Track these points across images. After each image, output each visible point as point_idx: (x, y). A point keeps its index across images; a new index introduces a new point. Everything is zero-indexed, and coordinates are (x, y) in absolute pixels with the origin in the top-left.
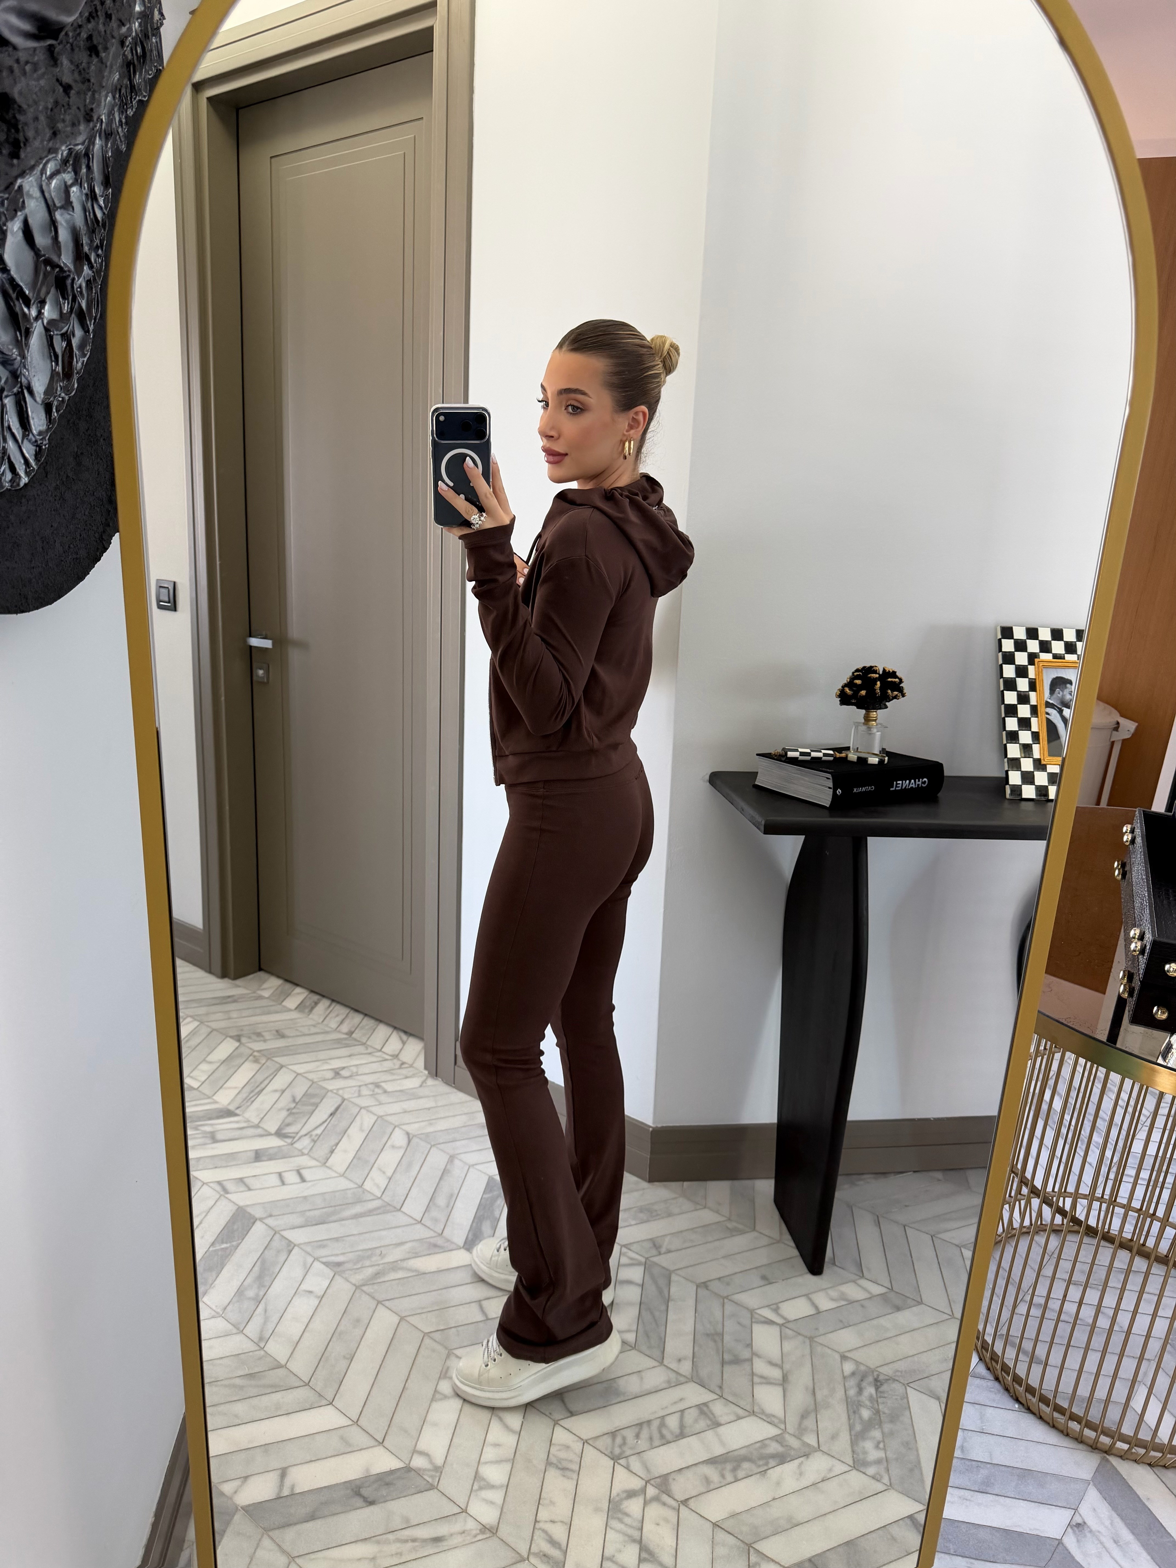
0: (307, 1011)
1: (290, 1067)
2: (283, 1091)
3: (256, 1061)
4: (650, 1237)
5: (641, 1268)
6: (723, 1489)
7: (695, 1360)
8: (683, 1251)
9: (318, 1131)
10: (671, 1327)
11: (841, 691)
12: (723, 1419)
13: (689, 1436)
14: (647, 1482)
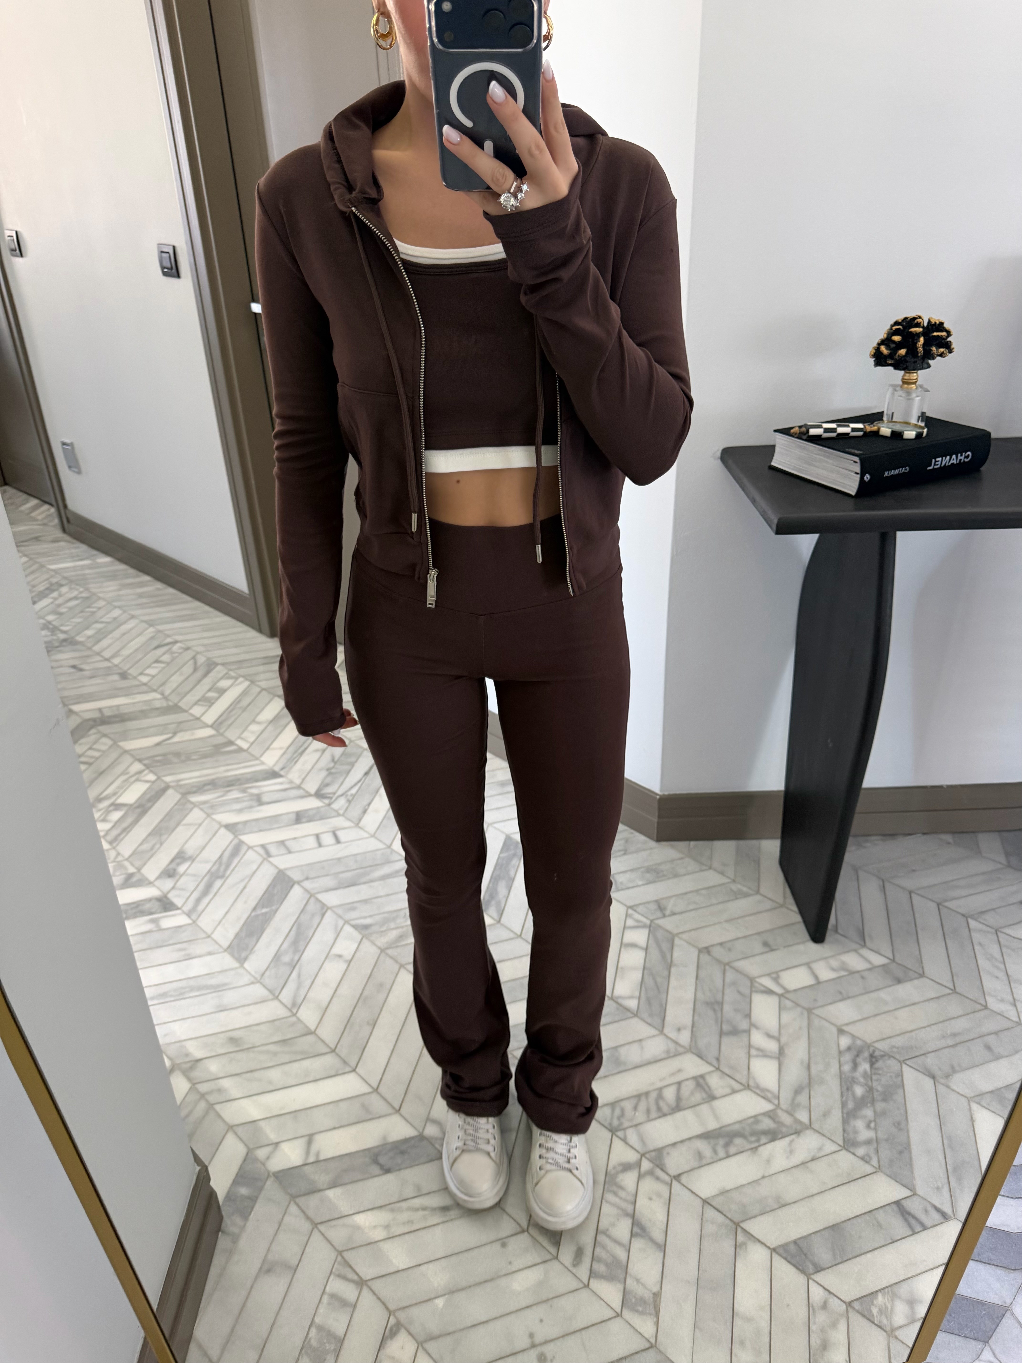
4: (656, 898)
5: (646, 931)
6: (715, 1165)
7: (694, 1029)
8: (687, 914)
9: (354, 791)
10: (673, 994)
11: (876, 350)
12: (718, 1092)
13: (685, 1109)
14: (643, 1155)
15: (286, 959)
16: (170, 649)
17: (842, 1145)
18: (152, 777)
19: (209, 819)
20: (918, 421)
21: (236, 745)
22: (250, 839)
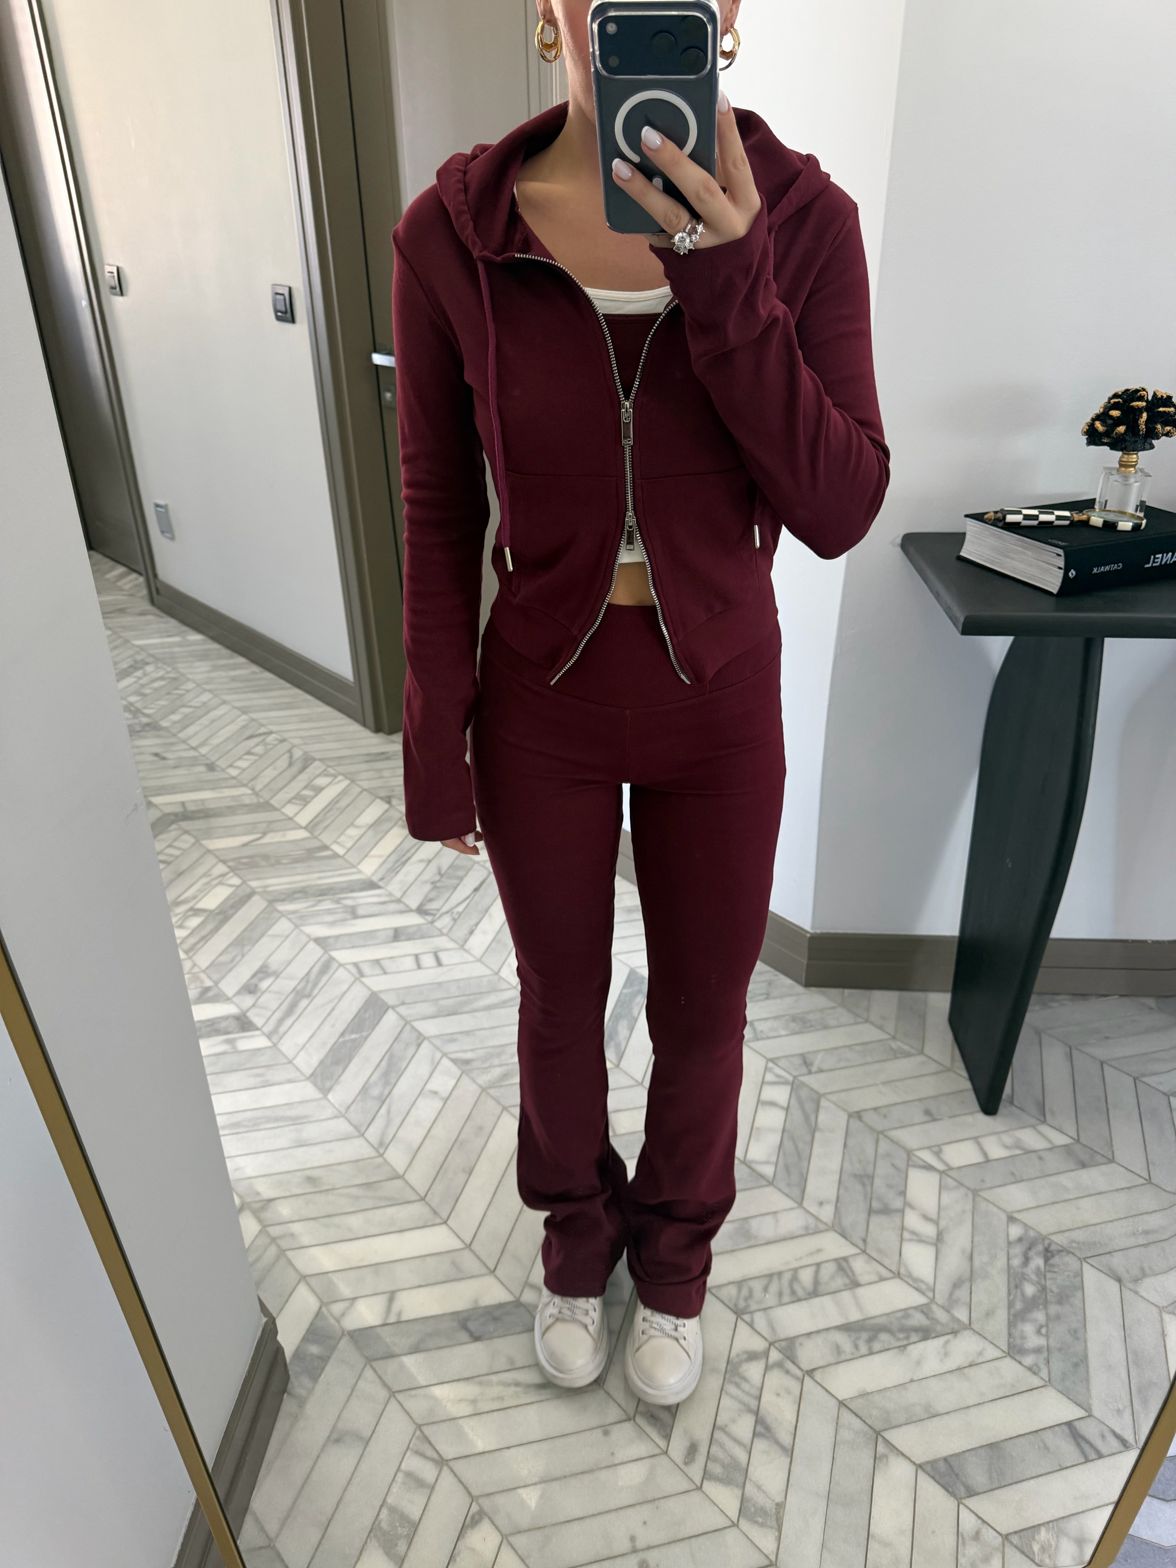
4: (801, 1051)
5: (787, 1089)
6: (856, 1361)
7: (839, 1205)
8: (837, 1072)
9: (460, 909)
10: (815, 1163)
11: (1089, 426)
12: (862, 1279)
13: (823, 1295)
14: (771, 1344)
15: (375, 1092)
16: (264, 740)
17: (1007, 1351)
18: (236, 881)
19: (297, 931)
20: (1136, 511)
21: (332, 850)
22: (341, 955)
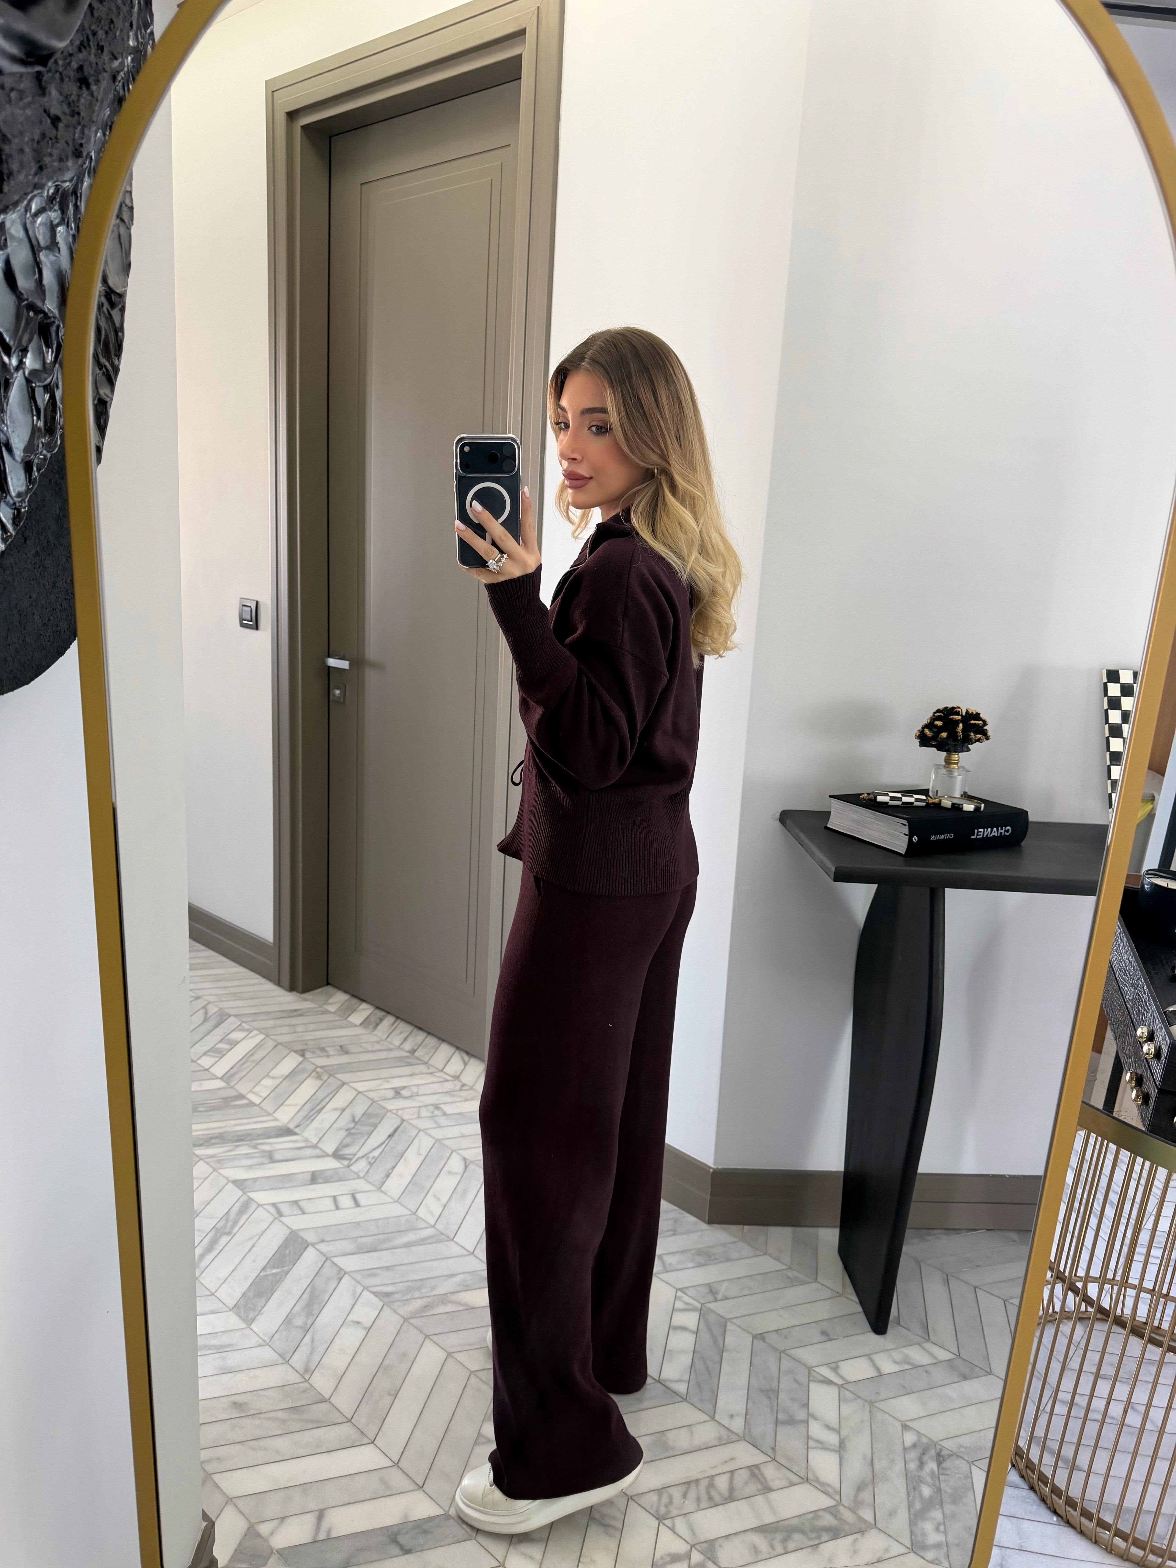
0: (371, 1027)
1: (352, 1085)
2: (344, 1110)
3: (319, 1077)
4: (706, 1282)
5: (696, 1315)
6: (771, 1560)
7: (748, 1416)
8: (742, 1298)
9: (375, 1154)
10: (724, 1381)
11: (920, 732)
12: (774, 1485)
13: (738, 1500)
14: (693, 1546)
15: (299, 1322)
17: (910, 1547)
19: (215, 1173)
21: (248, 1099)
22: (261, 1197)
